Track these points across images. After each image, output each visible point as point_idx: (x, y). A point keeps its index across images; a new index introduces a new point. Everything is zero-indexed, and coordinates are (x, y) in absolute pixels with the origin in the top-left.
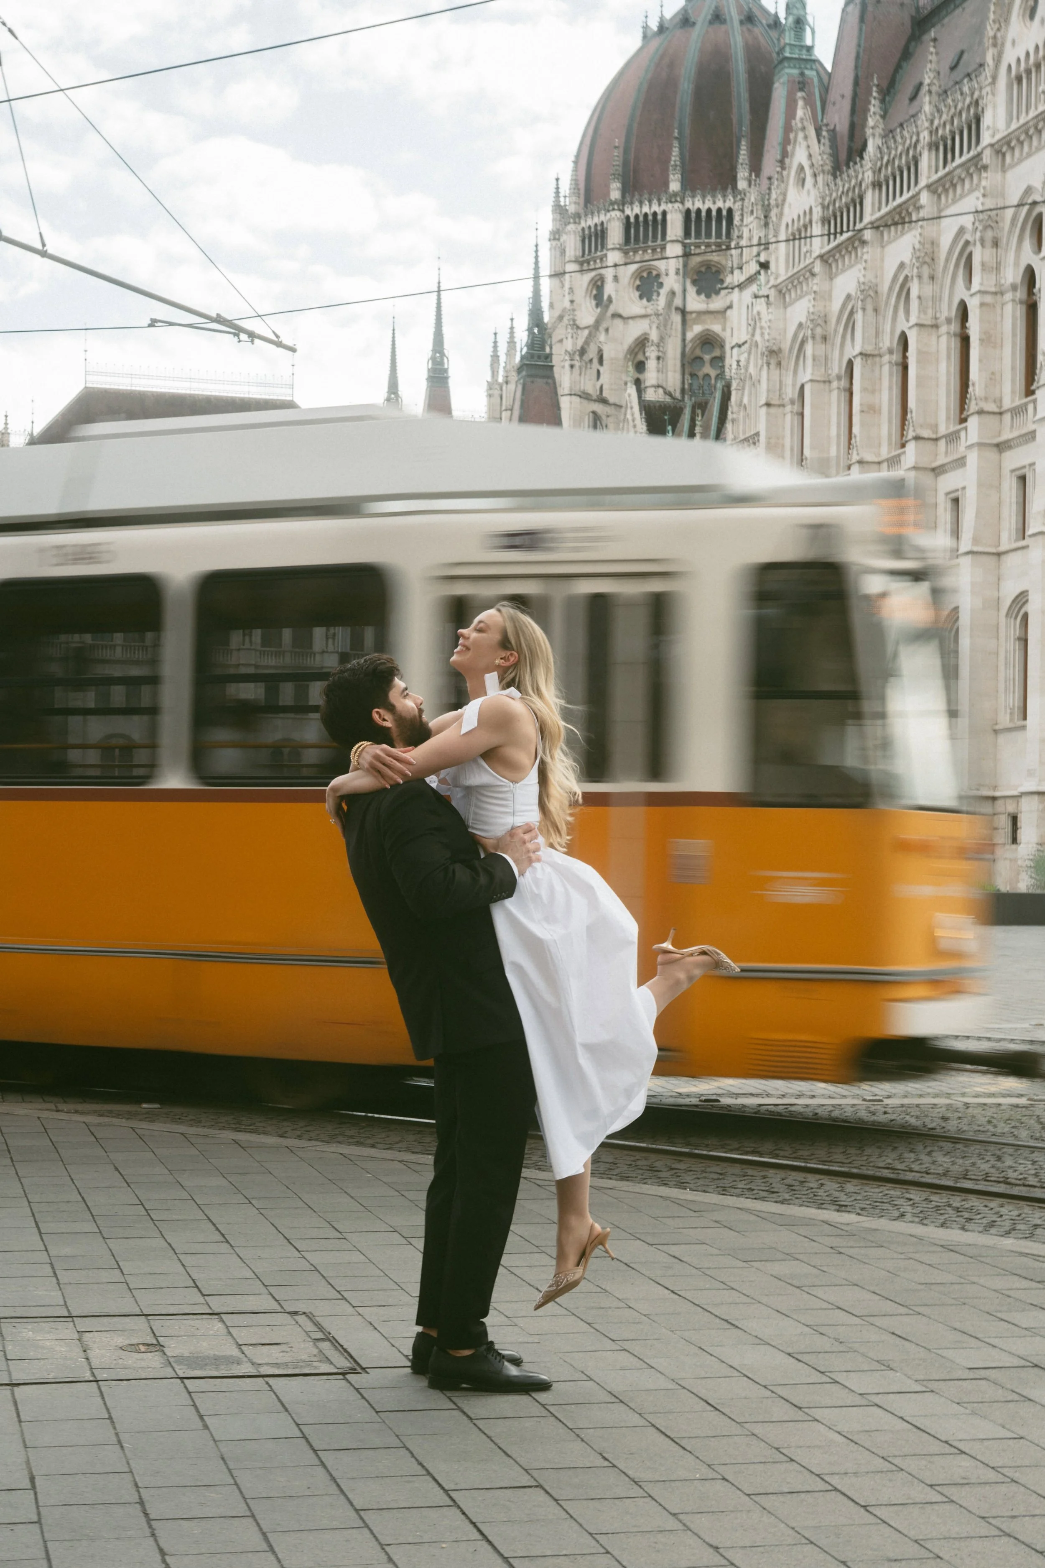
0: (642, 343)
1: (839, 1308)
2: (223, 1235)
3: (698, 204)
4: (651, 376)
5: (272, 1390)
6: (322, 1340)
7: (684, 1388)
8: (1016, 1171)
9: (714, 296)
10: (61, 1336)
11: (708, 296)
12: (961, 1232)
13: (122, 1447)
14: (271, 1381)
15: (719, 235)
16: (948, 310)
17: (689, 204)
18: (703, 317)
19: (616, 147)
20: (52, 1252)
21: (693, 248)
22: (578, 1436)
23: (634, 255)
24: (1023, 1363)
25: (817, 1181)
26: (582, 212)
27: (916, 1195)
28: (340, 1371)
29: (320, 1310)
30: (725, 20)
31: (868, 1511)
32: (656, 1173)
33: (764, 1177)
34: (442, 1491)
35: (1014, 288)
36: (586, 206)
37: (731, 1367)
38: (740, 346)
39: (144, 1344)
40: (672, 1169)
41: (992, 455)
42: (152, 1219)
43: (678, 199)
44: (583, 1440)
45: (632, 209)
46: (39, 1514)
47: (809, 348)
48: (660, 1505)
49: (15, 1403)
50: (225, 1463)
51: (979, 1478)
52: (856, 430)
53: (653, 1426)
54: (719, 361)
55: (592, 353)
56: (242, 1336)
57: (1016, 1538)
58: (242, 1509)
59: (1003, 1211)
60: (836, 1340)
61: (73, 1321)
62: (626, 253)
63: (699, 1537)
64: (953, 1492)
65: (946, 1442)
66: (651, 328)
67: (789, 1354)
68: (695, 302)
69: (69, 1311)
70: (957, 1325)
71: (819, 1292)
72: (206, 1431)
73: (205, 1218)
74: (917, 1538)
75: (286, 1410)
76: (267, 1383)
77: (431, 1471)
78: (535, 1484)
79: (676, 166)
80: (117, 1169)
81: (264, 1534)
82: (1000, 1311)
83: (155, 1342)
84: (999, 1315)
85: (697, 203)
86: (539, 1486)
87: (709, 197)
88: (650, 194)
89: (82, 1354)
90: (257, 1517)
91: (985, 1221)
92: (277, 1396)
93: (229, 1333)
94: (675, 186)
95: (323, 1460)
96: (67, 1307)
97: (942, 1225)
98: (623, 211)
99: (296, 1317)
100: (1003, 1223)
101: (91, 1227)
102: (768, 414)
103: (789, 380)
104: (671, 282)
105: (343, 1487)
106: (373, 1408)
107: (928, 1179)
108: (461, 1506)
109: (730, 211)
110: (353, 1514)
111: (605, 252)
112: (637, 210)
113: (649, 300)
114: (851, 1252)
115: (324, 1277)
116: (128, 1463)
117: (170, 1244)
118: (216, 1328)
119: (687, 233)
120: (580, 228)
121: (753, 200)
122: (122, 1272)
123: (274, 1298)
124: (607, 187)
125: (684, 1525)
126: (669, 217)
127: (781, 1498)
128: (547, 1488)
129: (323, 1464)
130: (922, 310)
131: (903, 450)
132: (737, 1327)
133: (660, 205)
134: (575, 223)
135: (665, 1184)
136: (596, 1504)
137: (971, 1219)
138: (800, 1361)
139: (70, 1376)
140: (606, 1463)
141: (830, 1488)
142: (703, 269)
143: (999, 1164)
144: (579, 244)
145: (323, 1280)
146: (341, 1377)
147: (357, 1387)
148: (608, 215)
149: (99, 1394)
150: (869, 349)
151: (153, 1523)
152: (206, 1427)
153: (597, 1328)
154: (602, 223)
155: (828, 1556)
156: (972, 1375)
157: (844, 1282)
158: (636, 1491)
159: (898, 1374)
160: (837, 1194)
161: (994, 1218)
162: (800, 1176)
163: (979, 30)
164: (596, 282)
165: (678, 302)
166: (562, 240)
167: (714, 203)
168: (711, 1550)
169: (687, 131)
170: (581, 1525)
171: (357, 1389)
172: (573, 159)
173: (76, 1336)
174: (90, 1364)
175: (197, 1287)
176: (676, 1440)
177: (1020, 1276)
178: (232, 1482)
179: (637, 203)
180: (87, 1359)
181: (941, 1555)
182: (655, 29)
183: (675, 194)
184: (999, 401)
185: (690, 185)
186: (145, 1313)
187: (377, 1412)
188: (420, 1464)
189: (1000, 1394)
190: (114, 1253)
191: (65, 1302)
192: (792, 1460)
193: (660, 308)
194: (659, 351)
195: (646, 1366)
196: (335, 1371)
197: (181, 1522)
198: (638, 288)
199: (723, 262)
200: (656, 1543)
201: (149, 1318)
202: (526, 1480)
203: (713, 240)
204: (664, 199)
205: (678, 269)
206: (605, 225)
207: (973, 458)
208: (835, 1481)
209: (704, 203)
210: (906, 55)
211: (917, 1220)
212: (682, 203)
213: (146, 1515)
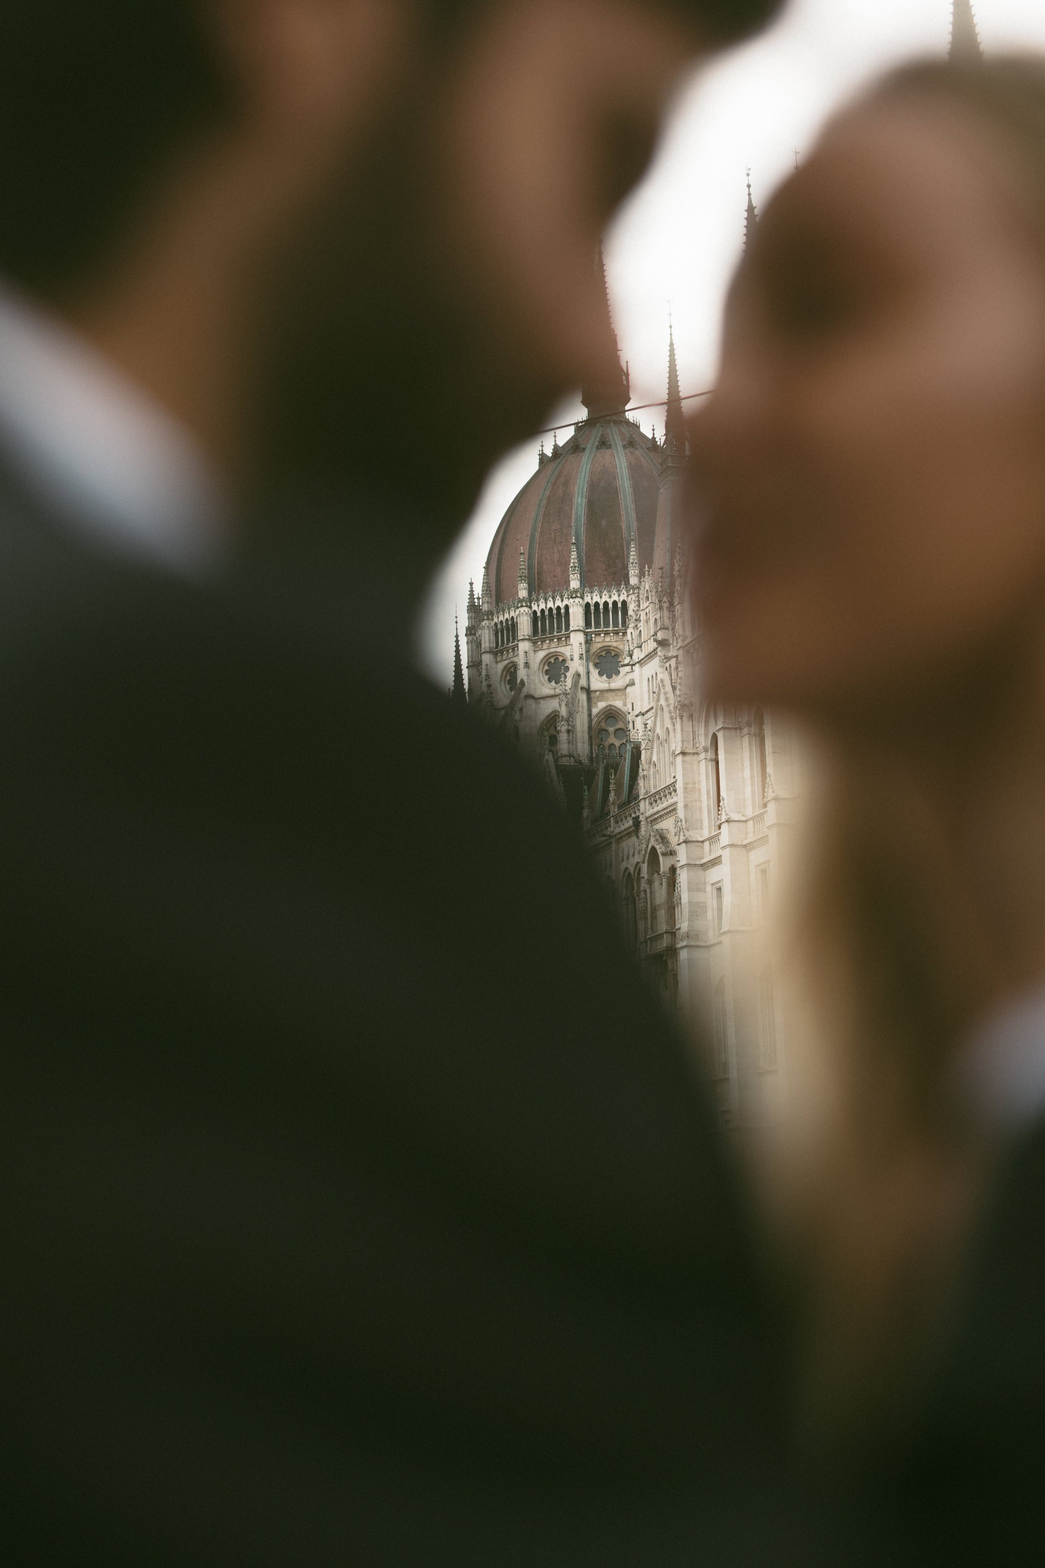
0: (552, 719)
3: (596, 599)
4: (563, 747)
9: (614, 676)
11: (609, 677)
15: (616, 624)
17: (588, 599)
18: (606, 695)
19: (521, 554)
21: (593, 636)
23: (542, 644)
26: (494, 610)
30: (610, 445)
36: (497, 604)
38: (643, 715)
43: (579, 595)
45: (538, 606)
54: (623, 732)
62: (535, 643)
66: (560, 705)
68: (598, 682)
79: (575, 567)
85: (594, 598)
87: (605, 592)
88: (554, 592)
94: (575, 584)
98: (530, 607)
102: (684, 762)
104: (576, 666)
109: (624, 603)
111: (516, 642)
112: (542, 606)
113: (556, 683)
119: (588, 624)
120: (493, 623)
121: (647, 587)
124: (516, 587)
126: (571, 610)
131: (765, 809)
133: (562, 601)
134: (488, 619)
142: (603, 654)
144: (493, 638)
148: (518, 611)
154: (513, 618)
164: (510, 668)
165: (583, 682)
166: (477, 635)
167: (610, 597)
169: (583, 538)
172: (484, 565)
179: (542, 600)
182: (550, 455)
183: (576, 591)
185: (587, 582)
193: (567, 688)
194: (568, 725)
198: (547, 672)
199: (621, 647)
203: (611, 628)
204: (566, 596)
205: (582, 654)
206: (515, 620)
209: (601, 597)
212: (582, 598)
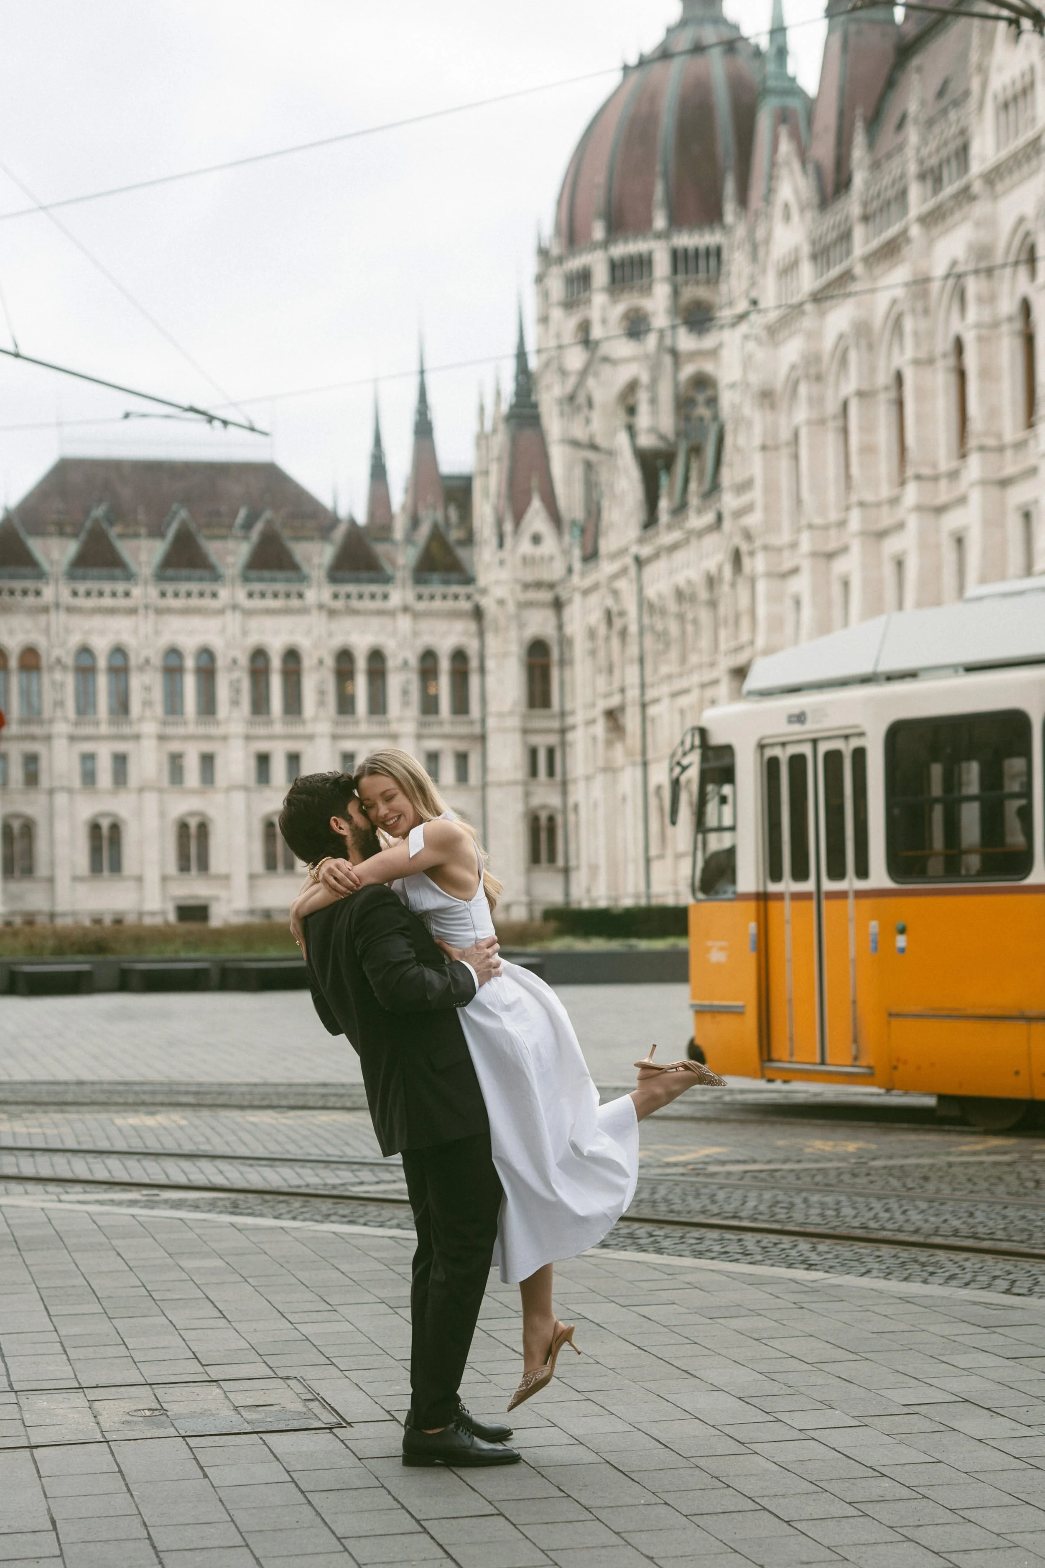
0: (632, 387)
1: (793, 1357)
2: (220, 1311)
4: (643, 420)
5: (265, 1444)
6: (312, 1400)
7: (640, 1430)
8: (985, 1226)
9: (705, 335)
10: (73, 1405)
11: (699, 335)
12: (922, 1285)
13: (132, 1495)
14: (264, 1436)
15: (707, 272)
16: (943, 345)
17: (675, 242)
18: (695, 357)
19: (597, 186)
20: (62, 1332)
21: (681, 285)
22: (539, 1472)
23: (621, 295)
24: (954, 1398)
25: (793, 1242)
26: (564, 254)
27: (886, 1251)
28: (327, 1426)
29: (310, 1374)
30: (705, 50)
31: (790, 1525)
32: (637, 1240)
33: (740, 1240)
34: (414, 1521)
35: (1010, 319)
36: (568, 248)
37: (685, 1410)
38: (734, 386)
39: (149, 1409)
40: (651, 1236)
41: (995, 491)
42: (154, 1299)
43: (664, 236)
44: (543, 1476)
45: (617, 250)
46: (61, 1550)
47: (803, 389)
48: (606, 1526)
49: (35, 1462)
50: (223, 1504)
51: (895, 1496)
52: (855, 470)
53: (608, 1462)
54: (713, 401)
55: (581, 399)
56: (240, 1399)
57: (917, 1543)
58: (238, 1541)
59: (968, 1264)
60: (785, 1384)
61: (84, 1391)
62: (613, 294)
63: (638, 1550)
64: (869, 1509)
65: (870, 1467)
66: (641, 371)
67: (740, 1398)
68: (686, 341)
69: (79, 1383)
70: (901, 1368)
71: (776, 1343)
72: (207, 1479)
73: (204, 1296)
74: (830, 1545)
75: (278, 1460)
76: (261, 1438)
77: (405, 1505)
78: (497, 1512)
79: (660, 203)
80: (119, 1254)
81: (257, 1559)
82: (943, 1355)
83: (159, 1407)
84: (941, 1358)
85: (686, 240)
86: (501, 1514)
87: (696, 234)
88: (635, 232)
89: (93, 1419)
90: (251, 1546)
91: (947, 1274)
92: (269, 1448)
93: (227, 1397)
94: (660, 222)
95: (310, 1499)
96: (77, 1380)
97: (905, 1279)
98: (607, 252)
99: (289, 1382)
100: (964, 1276)
101: (97, 1308)
102: (764, 457)
103: (783, 421)
104: (660, 321)
105: (327, 1521)
106: (356, 1456)
107: (901, 1237)
108: (430, 1532)
109: (719, 247)
110: (335, 1541)
111: (589, 294)
112: (622, 250)
113: (638, 342)
114: (812, 1306)
115: (314, 1346)
116: (137, 1508)
117: (171, 1321)
118: (214, 1394)
119: (675, 270)
120: (564, 271)
121: (740, 234)
122: (127, 1348)
123: (268, 1365)
124: (591, 227)
125: (626, 1541)
126: (655, 256)
127: (715, 1517)
128: (507, 1516)
129: (309, 1502)
130: (917, 344)
131: (903, 489)
132: (695, 1377)
133: (644, 244)
134: (558, 266)
135: (644, 1251)
136: (550, 1527)
137: (935, 1273)
138: (749, 1403)
139: (82, 1438)
140: (562, 1494)
141: (760, 1508)
142: (694, 308)
143: (970, 1220)
144: (564, 287)
145: (314, 1348)
146: (328, 1431)
147: (342, 1439)
148: (592, 256)
149: (109, 1452)
150: (865, 387)
151: (160, 1554)
152: (206, 1476)
153: (565, 1382)
154: (586, 265)
155: (749, 1561)
156: (906, 1410)
157: (800, 1334)
158: (586, 1515)
159: (837, 1412)
160: (808, 1254)
161: (957, 1271)
162: (774, 1238)
163: (964, 56)
164: (583, 324)
165: (668, 342)
166: (546, 283)
167: (702, 240)
168: (647, 1561)
169: (671, 167)
170: (535, 1544)
171: (342, 1441)
173: (87, 1404)
174: (100, 1428)
175: (197, 1358)
176: (626, 1473)
177: (968, 1322)
178: (229, 1519)
179: (621, 243)
180: (98, 1423)
181: (848, 1557)
182: (635, 63)
183: (661, 232)
184: (999, 436)
185: (677, 221)
186: (149, 1382)
187: (360, 1459)
188: (395, 1499)
189: (927, 1426)
190: (119, 1330)
191: (76, 1375)
192: (729, 1486)
193: (650, 350)
194: (651, 395)
195: (607, 1412)
196: (323, 1426)
197: (185, 1553)
198: (627, 330)
199: (713, 298)
200: (599, 1556)
201: (153, 1386)
202: (490, 1510)
203: (701, 276)
204: (649, 238)
205: (667, 308)
206: (589, 267)
207: (975, 497)
208: (764, 1502)
209: (691, 240)
210: (891, 83)
211: (882, 1275)
212: (668, 241)
213: (154, 1547)
